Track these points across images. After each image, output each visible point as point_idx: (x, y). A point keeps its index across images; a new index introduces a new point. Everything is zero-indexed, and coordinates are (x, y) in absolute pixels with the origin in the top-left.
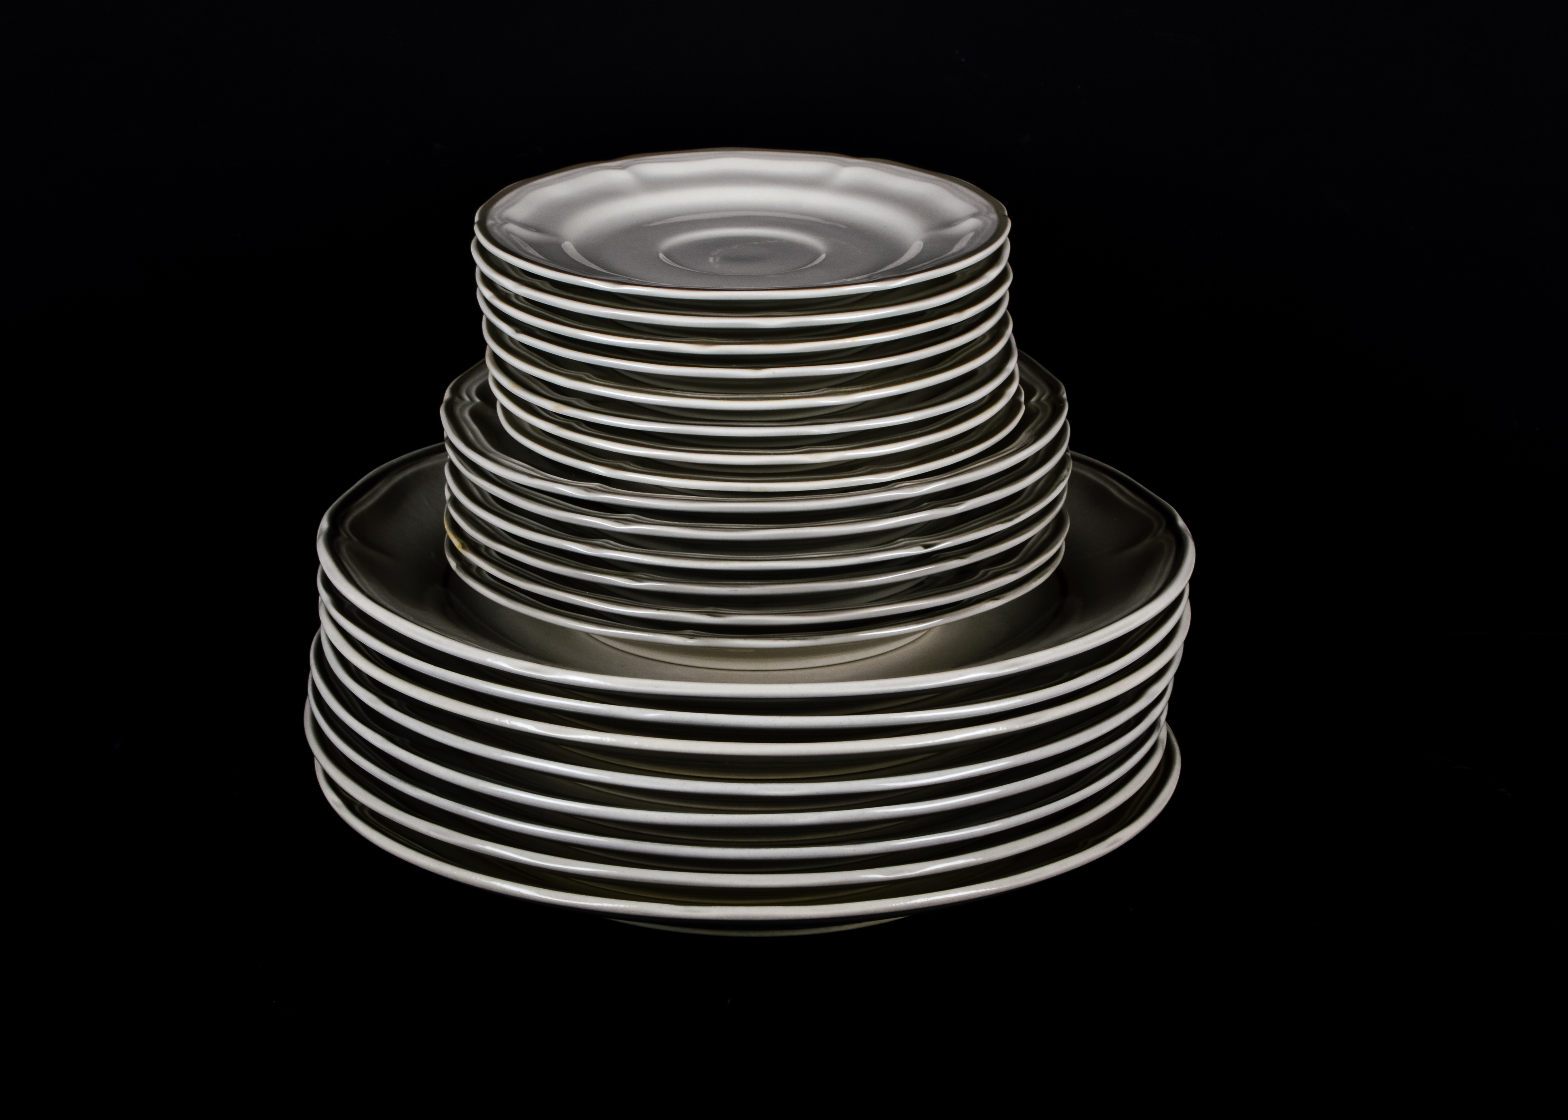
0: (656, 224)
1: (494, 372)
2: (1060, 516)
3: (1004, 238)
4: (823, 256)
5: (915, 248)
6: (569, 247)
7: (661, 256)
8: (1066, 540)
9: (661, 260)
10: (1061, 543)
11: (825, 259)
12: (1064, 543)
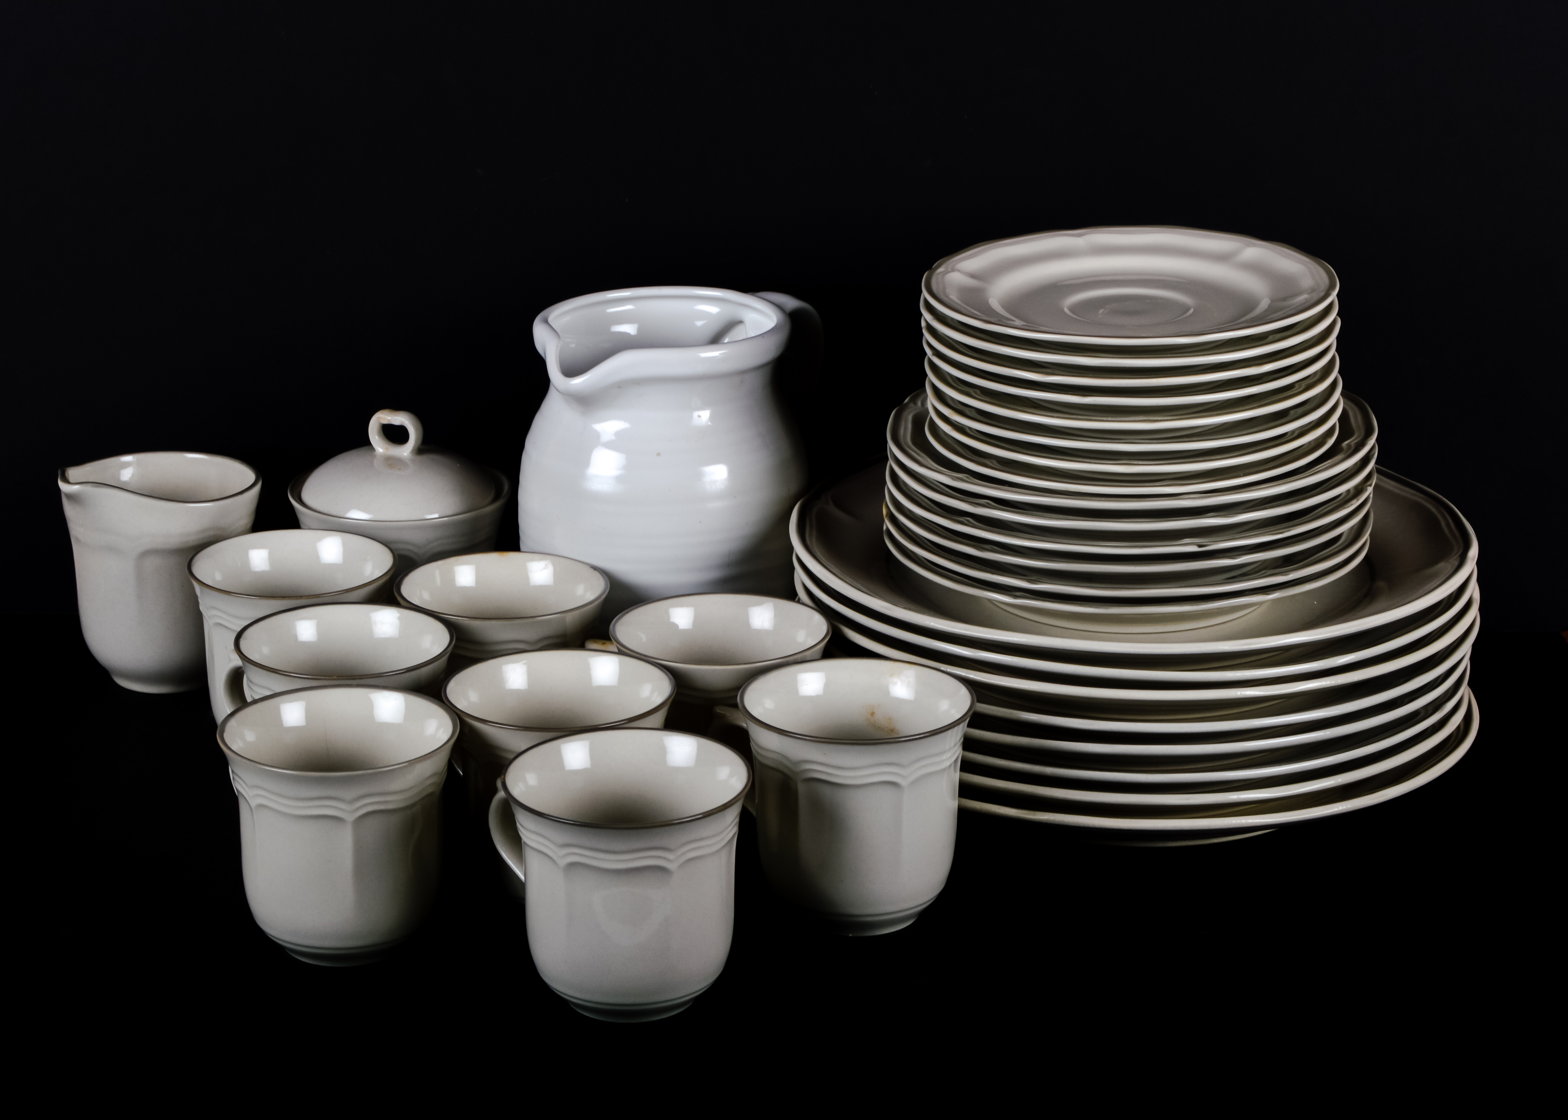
0: (1065, 283)
1: (932, 400)
2: (1366, 517)
3: (1333, 296)
4: (1192, 311)
5: (1264, 304)
6: (994, 303)
7: (1066, 310)
8: (1370, 535)
9: (1065, 313)
10: (1366, 536)
11: (1193, 313)
12: (1369, 538)
